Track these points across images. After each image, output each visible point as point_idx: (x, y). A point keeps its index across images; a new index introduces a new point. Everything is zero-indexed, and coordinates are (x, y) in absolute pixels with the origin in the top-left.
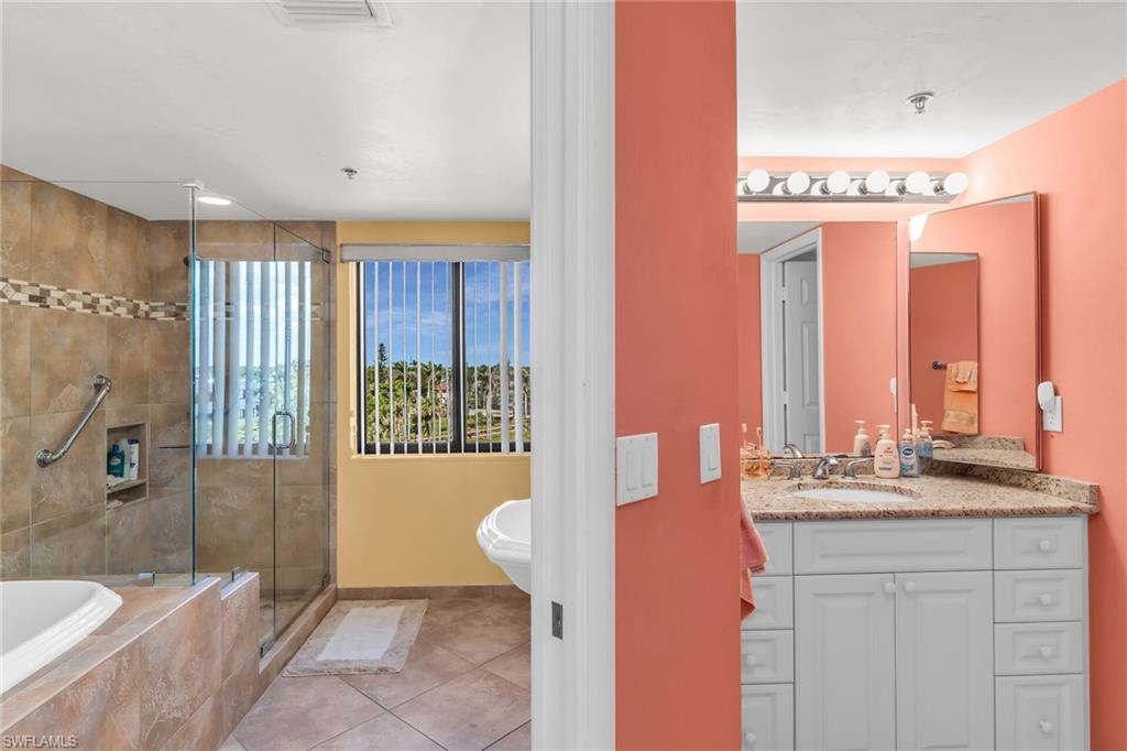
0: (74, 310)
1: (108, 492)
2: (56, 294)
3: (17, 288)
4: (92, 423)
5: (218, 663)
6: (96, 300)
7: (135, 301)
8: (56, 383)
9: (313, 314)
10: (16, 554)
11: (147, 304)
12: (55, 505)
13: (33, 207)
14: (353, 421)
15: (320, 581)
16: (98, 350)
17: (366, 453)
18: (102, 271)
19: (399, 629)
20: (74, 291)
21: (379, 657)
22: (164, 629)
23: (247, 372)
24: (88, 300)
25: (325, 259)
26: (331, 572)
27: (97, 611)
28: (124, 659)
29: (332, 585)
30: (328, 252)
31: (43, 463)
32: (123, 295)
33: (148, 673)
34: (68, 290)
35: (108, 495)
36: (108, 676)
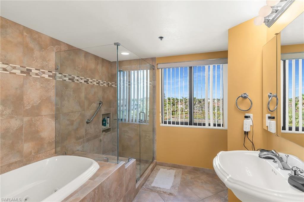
0: (94, 84)
1: (102, 130)
2: (90, 80)
3: (81, 79)
4: (99, 113)
5: (124, 188)
6: (99, 82)
7: (108, 82)
8: (90, 103)
9: (150, 84)
10: (82, 145)
11: (111, 83)
12: (90, 133)
13: (85, 58)
14: (161, 114)
15: (152, 159)
16: (100, 94)
17: (164, 124)
18: (101, 74)
19: (174, 179)
20: (94, 80)
21: (169, 189)
22: (109, 180)
23: (133, 100)
24: (97, 82)
25: (153, 68)
26: (155, 157)
27: (93, 169)
28: (96, 191)
29: (155, 161)
30: (154, 66)
31: (87, 123)
32: (105, 81)
33: (104, 194)
34: (93, 80)
35: (102, 131)
36: (91, 197)
